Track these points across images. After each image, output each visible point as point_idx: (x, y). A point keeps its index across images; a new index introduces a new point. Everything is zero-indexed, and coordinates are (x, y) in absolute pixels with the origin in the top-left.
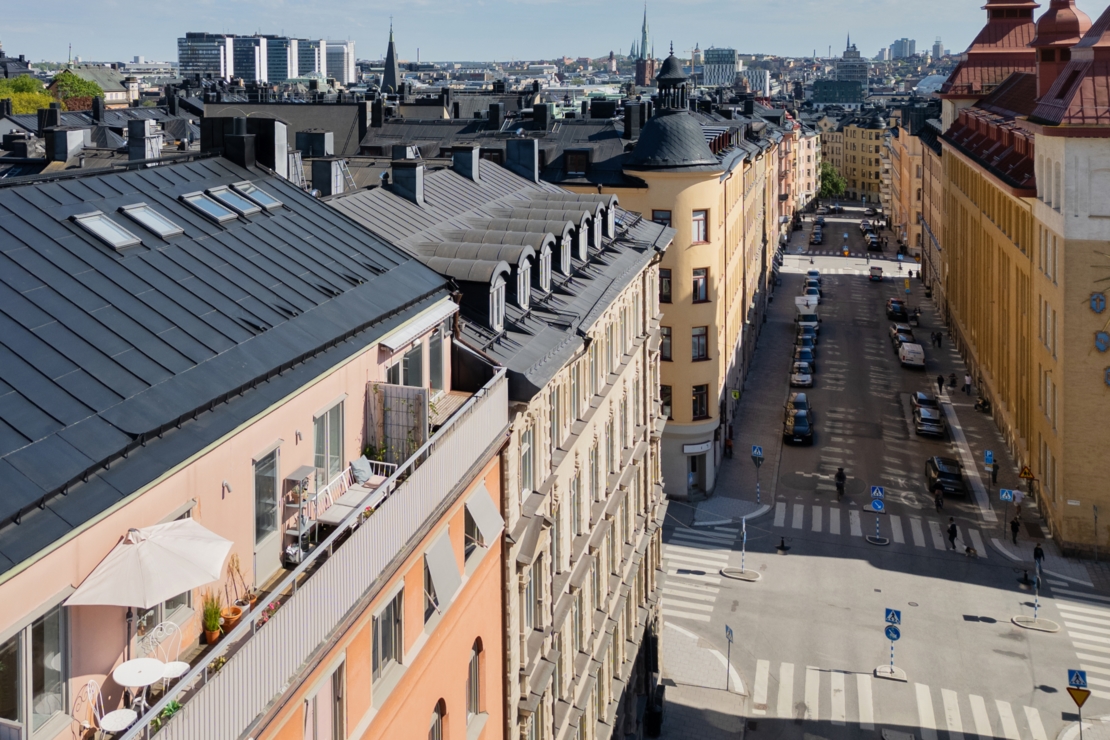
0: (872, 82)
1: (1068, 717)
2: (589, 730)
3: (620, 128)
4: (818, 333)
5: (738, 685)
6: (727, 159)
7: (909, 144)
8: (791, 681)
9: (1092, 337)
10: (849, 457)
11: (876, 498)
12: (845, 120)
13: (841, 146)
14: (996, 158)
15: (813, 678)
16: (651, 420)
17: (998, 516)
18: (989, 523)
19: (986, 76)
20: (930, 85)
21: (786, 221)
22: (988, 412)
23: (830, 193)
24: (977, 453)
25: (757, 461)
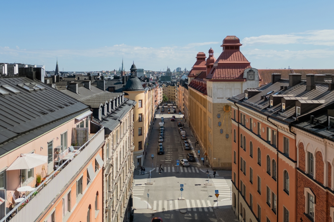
0: (173, 77)
1: (215, 201)
2: (119, 218)
3: (121, 82)
4: (164, 130)
5: (150, 207)
6: (146, 89)
7: (181, 88)
8: (161, 204)
9: (218, 123)
10: (172, 156)
11: (178, 162)
12: (168, 84)
13: (167, 90)
14: (199, 88)
15: (166, 202)
16: (131, 146)
17: (201, 164)
18: (199, 166)
19: (196, 72)
20: (184, 77)
21: (156, 107)
22: (198, 144)
23: (165, 101)
24: (197, 152)
25: (152, 158)
